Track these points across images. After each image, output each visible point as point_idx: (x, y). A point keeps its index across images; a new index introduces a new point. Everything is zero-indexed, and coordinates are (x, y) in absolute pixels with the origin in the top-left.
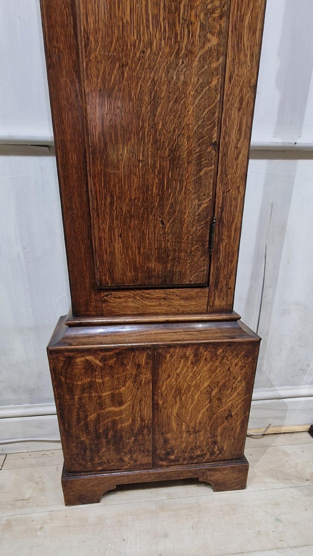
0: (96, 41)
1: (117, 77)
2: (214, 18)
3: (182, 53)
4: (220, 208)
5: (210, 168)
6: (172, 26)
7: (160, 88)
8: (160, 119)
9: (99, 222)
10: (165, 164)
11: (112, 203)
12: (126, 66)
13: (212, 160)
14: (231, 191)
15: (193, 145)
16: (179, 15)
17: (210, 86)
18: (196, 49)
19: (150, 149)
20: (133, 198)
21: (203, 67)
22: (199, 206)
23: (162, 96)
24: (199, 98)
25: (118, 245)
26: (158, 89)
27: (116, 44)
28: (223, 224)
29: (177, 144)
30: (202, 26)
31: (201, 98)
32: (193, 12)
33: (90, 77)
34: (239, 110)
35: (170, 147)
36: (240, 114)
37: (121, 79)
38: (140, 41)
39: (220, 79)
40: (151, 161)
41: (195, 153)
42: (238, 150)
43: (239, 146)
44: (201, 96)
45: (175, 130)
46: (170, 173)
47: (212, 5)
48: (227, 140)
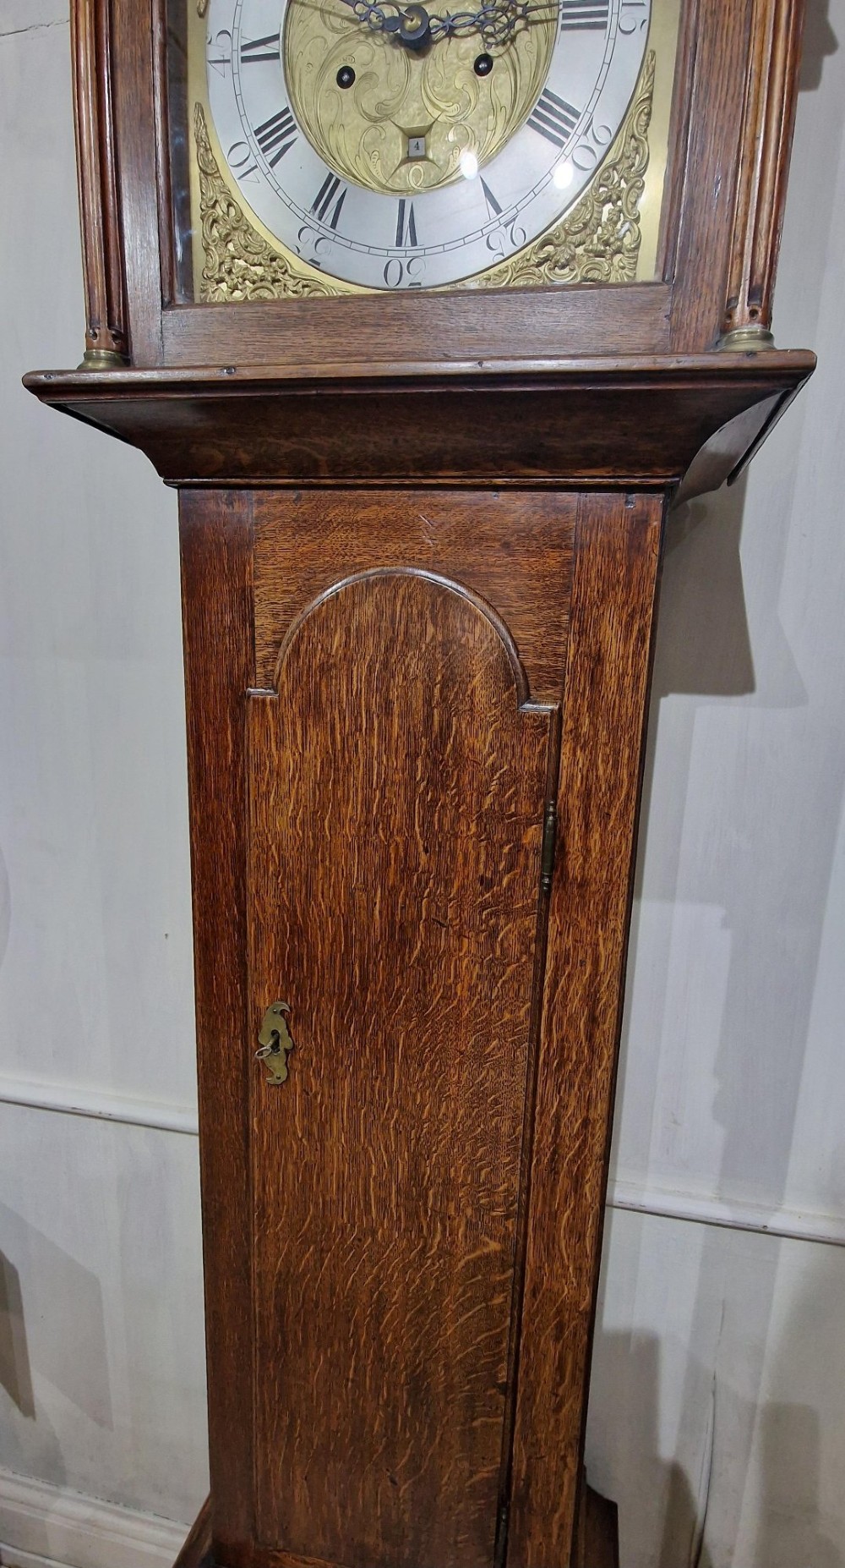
0: (278, 1216)
1: (312, 1263)
2: (494, 1217)
3: (432, 1252)
4: (523, 1480)
5: (495, 1420)
6: (413, 1215)
7: (390, 1291)
8: (390, 1331)
9: (265, 1448)
10: (398, 1393)
11: (292, 1426)
12: (328, 1252)
13: (497, 1408)
14: (546, 1459)
15: (456, 1379)
16: (426, 1203)
17: (489, 1303)
18: (460, 1251)
19: (369, 1368)
20: (333, 1428)
21: (473, 1277)
22: (472, 1474)
23: (394, 1300)
24: (466, 1316)
25: (300, 1492)
26: (386, 1290)
27: (311, 1223)
28: (530, 1509)
29: (424, 1371)
30: (469, 1224)
31: (470, 1317)
32: (452, 1205)
33: (263, 1255)
34: (557, 1339)
35: (409, 1371)
36: (559, 1346)
37: (318, 1265)
38: (353, 1226)
39: (508, 1298)
40: (371, 1383)
41: (462, 1392)
42: (558, 1399)
43: (561, 1391)
44: (470, 1313)
45: (419, 1352)
46: (409, 1409)
47: (488, 1199)
48: (532, 1377)
